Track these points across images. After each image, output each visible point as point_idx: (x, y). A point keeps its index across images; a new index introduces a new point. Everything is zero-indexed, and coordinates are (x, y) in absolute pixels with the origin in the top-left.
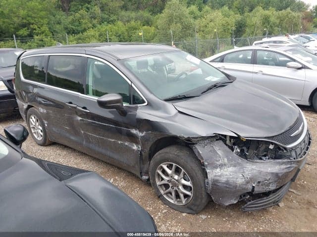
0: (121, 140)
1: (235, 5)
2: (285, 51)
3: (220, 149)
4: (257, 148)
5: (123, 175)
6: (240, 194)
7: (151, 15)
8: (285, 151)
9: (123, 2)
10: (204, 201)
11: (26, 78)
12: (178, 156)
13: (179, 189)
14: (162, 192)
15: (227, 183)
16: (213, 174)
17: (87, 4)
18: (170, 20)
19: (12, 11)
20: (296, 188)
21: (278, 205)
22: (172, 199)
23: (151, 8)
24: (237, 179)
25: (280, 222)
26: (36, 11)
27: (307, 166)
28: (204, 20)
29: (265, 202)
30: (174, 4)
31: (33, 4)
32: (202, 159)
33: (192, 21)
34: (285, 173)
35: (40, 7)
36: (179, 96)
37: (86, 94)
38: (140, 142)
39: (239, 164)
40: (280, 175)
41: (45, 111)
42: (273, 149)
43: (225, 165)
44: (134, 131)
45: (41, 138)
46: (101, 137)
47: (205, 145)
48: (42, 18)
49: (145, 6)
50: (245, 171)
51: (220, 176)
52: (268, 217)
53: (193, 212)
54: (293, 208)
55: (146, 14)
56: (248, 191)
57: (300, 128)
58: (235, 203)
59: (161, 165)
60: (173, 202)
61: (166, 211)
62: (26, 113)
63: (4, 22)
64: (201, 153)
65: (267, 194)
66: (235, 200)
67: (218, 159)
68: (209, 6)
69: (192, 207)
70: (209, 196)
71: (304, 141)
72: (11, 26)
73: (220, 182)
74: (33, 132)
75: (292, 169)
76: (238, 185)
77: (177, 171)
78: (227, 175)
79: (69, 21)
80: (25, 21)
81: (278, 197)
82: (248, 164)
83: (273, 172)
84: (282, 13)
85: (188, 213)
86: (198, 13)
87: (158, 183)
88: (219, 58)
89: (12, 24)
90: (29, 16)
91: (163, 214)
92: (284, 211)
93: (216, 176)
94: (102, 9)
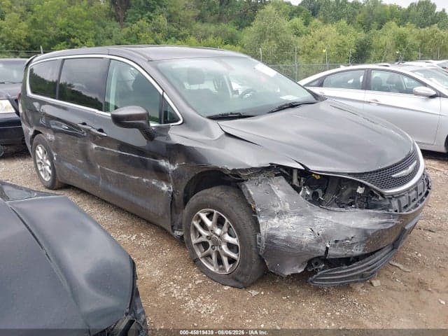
0: (147, 178)
1: (357, 19)
2: (413, 72)
3: (280, 190)
4: (338, 192)
5: (152, 231)
6: (307, 258)
7: (237, 30)
8: (380, 198)
9: (199, 11)
10: (255, 266)
11: (33, 92)
12: (221, 199)
13: (221, 249)
14: (199, 254)
15: (287, 240)
16: (268, 225)
17: (149, 13)
18: (262, 36)
19: (48, 18)
20: (404, 262)
21: (371, 283)
22: (213, 266)
23: (238, 20)
24: (303, 234)
25: (370, 307)
26: (79, 19)
27: (428, 233)
28: (310, 37)
29: (346, 273)
30: (268, 13)
31: (76, 9)
32: (254, 202)
33: (293, 38)
34: (379, 230)
35: (85, 13)
36: (231, 114)
37: (105, 111)
38: (171, 180)
39: (307, 212)
40: (370, 233)
41: (53, 138)
42: (364, 194)
43: (286, 213)
44: (163, 163)
45: (49, 178)
46: (122, 173)
47: (259, 183)
48: (87, 29)
49: (230, 17)
50: (316, 223)
51: (278, 229)
52: (352, 298)
53: (241, 285)
54: (394, 290)
55: (230, 28)
56: (319, 255)
57: (411, 168)
58: (300, 271)
59: (198, 213)
60: (213, 270)
61: (201, 281)
62: (31, 143)
63: (36, 33)
64: (252, 193)
65: (348, 261)
66: (300, 267)
67: (275, 204)
68: (320, 20)
69: (239, 277)
70: (262, 260)
71: (415, 187)
72: (46, 38)
73: (276, 239)
74: (40, 169)
75: (391, 225)
76: (304, 245)
77: (220, 222)
78: (288, 228)
79: (123, 34)
80: (63, 33)
81: (368, 268)
82: (321, 213)
83: (359, 227)
84: (425, 32)
85: (233, 287)
86: (303, 28)
87: (194, 241)
88: (318, 81)
89: (47, 36)
90: (70, 27)
91: (196, 285)
92: (379, 292)
93: (271, 228)
94: (170, 19)
